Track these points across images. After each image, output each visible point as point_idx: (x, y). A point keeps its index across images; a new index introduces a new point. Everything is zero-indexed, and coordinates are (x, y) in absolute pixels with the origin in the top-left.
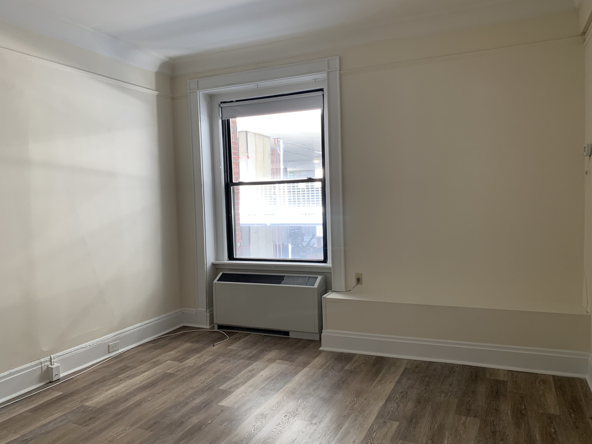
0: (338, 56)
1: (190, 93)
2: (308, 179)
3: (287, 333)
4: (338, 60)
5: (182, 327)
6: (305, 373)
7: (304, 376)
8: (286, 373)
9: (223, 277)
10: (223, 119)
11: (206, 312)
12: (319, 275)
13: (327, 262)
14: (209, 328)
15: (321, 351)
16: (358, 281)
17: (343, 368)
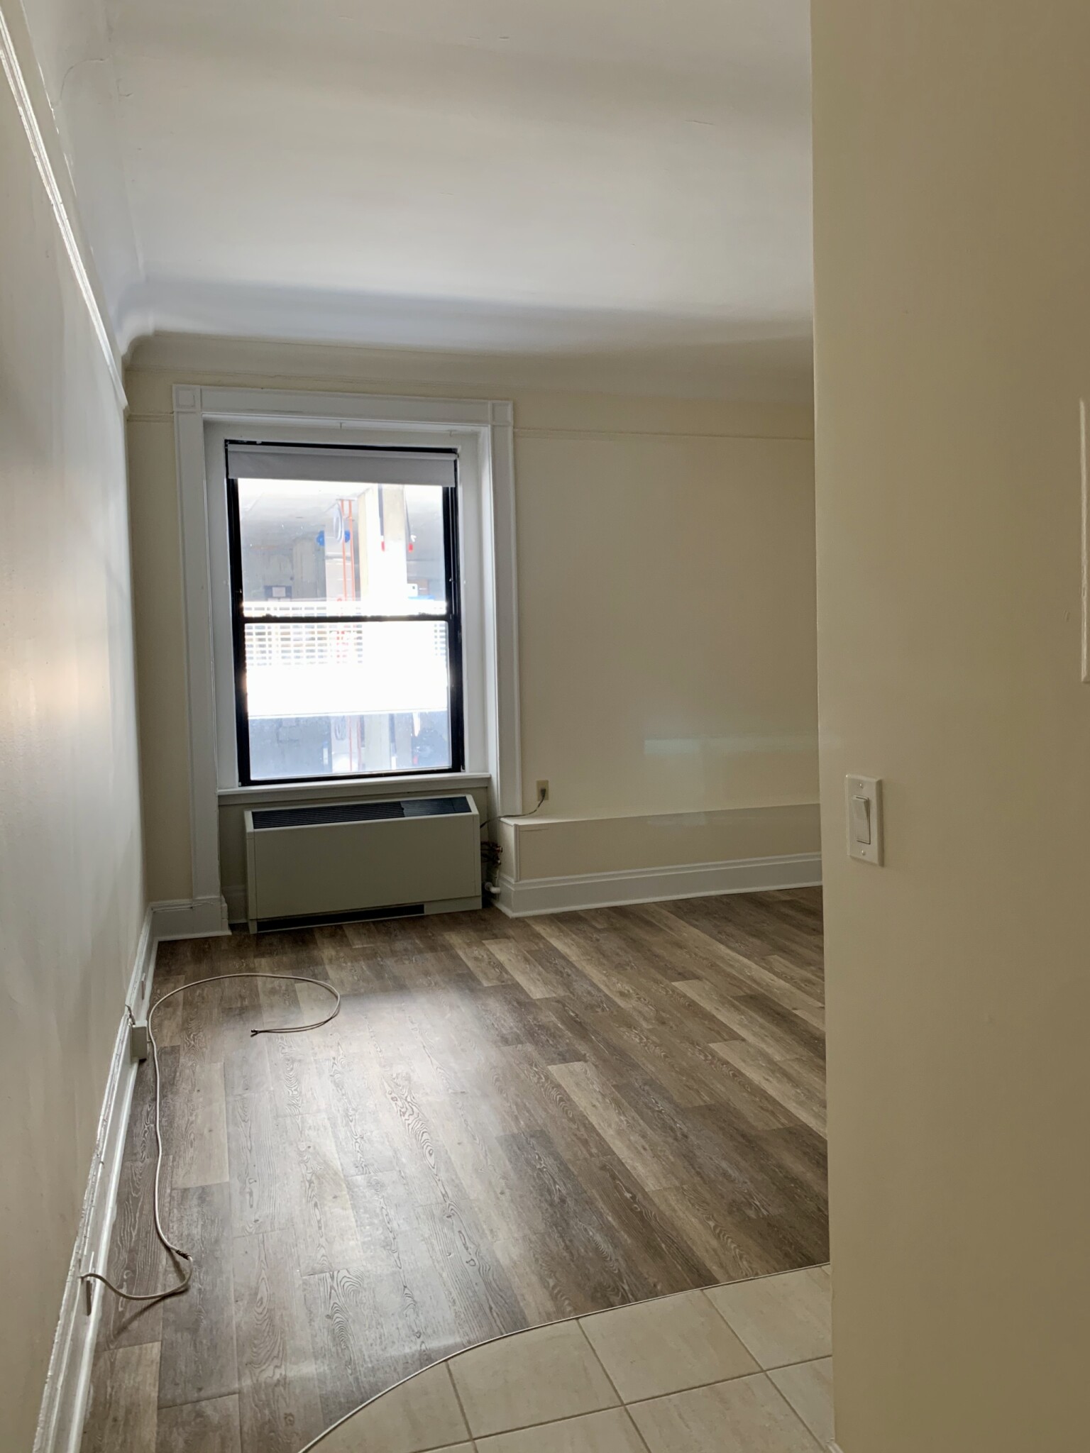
0: (512, 402)
1: (178, 412)
3: (419, 908)
4: (510, 408)
5: (161, 944)
6: (563, 944)
7: (569, 947)
8: (536, 950)
9: (260, 820)
10: (230, 477)
11: (221, 900)
12: (464, 793)
13: (464, 769)
14: (229, 933)
15: (517, 919)
16: (543, 793)
17: (594, 928)
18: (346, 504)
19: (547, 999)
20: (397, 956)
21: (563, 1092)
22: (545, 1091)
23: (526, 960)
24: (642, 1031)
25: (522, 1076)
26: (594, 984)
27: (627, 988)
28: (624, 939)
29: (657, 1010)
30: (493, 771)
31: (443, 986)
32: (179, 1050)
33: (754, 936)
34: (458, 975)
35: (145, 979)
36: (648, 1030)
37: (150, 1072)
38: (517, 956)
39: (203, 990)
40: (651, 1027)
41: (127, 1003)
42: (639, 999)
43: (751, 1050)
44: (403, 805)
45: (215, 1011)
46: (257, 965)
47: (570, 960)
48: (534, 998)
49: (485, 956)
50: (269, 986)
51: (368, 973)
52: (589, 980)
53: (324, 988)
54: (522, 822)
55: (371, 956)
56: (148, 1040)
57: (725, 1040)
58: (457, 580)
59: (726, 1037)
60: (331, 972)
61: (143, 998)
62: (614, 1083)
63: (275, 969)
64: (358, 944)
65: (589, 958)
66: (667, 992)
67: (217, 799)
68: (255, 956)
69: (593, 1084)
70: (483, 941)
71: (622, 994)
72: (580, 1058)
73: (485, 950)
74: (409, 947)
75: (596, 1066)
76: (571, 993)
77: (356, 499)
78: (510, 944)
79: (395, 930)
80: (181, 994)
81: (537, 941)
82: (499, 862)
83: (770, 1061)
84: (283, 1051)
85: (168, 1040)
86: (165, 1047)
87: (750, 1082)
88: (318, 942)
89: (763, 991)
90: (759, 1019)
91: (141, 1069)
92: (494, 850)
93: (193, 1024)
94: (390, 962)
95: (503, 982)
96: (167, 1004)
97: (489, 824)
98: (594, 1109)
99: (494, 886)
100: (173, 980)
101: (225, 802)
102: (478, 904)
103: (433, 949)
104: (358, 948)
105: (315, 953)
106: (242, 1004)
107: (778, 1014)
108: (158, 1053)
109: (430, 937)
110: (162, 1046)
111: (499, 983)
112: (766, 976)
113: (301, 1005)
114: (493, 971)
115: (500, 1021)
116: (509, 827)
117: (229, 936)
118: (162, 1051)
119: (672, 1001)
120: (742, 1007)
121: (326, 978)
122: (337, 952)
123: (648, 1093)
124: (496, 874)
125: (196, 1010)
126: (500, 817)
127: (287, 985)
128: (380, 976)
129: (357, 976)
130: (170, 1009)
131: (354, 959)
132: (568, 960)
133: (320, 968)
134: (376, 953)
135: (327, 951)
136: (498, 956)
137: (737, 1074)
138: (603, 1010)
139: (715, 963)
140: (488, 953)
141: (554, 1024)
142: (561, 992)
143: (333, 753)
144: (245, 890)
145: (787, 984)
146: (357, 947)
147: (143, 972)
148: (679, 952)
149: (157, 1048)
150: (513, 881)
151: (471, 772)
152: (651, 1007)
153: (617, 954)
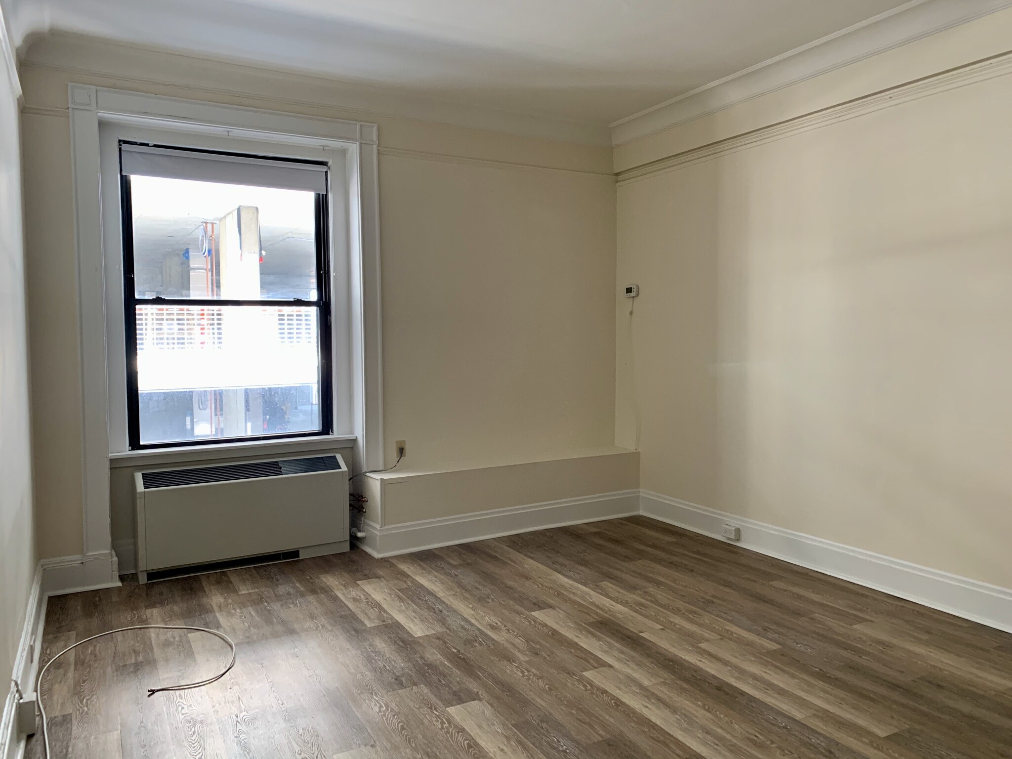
0: (377, 125)
1: (73, 109)
2: (295, 301)
3: (295, 554)
4: (375, 129)
5: (51, 599)
6: (426, 580)
7: (434, 583)
8: (406, 588)
9: (149, 480)
10: (123, 174)
11: (111, 555)
12: (333, 452)
13: (332, 432)
14: (120, 584)
15: (382, 559)
16: (401, 451)
17: (451, 564)
18: (209, 226)
19: (427, 636)
20: (281, 601)
21: (468, 737)
22: (451, 737)
23: (400, 598)
24: (520, 663)
25: (426, 721)
26: (465, 618)
27: (495, 620)
28: (479, 574)
29: (527, 641)
30: (359, 432)
31: (330, 628)
32: (71, 720)
33: (582, 565)
34: (341, 617)
35: (34, 642)
36: (525, 661)
37: (39, 749)
38: (390, 594)
39: (95, 646)
40: (527, 659)
41: (14, 677)
42: (508, 630)
43: (621, 677)
44: (280, 465)
45: (109, 670)
46: (149, 616)
47: (438, 596)
48: (416, 636)
49: (362, 597)
50: (162, 638)
51: (258, 619)
52: (460, 615)
53: (217, 637)
54: (387, 476)
55: (259, 601)
56: (37, 713)
57: (595, 668)
58: (327, 272)
59: (595, 665)
60: (222, 618)
61: (32, 662)
62: (513, 722)
63: (167, 620)
64: (243, 590)
65: (454, 593)
66: (530, 622)
67: (108, 463)
68: (147, 607)
69: (494, 725)
70: (357, 582)
71: (493, 627)
72: (475, 697)
73: (361, 590)
74: (291, 590)
75: (491, 705)
76: (447, 628)
77: (218, 222)
78: (382, 584)
79: (275, 575)
80: (73, 652)
81: (405, 579)
82: (364, 510)
83: (641, 686)
84: (183, 711)
85: (59, 707)
86: (55, 717)
87: (634, 712)
88: (205, 589)
89: (608, 616)
90: (616, 644)
91: (29, 747)
92: (360, 500)
93: (86, 686)
94: (276, 606)
95: (384, 621)
96: (58, 665)
97: (356, 479)
98: (502, 753)
99: (360, 531)
100: (63, 638)
101: (116, 465)
102: (346, 548)
103: (314, 592)
104: (244, 594)
105: (205, 600)
106: (136, 660)
107: (629, 638)
108: (48, 725)
109: (308, 580)
110: (53, 716)
111: (381, 623)
112: (606, 602)
113: (196, 656)
114: (372, 610)
115: (390, 662)
116: (375, 483)
117: (120, 587)
118: (52, 723)
119: (535, 630)
120: (598, 634)
121: (218, 626)
122: (225, 598)
123: (547, 731)
124: (361, 521)
125: (88, 669)
126: (366, 472)
127: (180, 636)
128: (268, 622)
129: (247, 622)
130: (61, 671)
131: (243, 605)
132: (436, 597)
133: (211, 616)
134: (262, 598)
135: (215, 598)
136: (374, 596)
137: (619, 703)
138: (480, 644)
139: (561, 592)
140: (364, 593)
141: (441, 662)
142: (439, 629)
143: (195, 420)
144: (135, 544)
145: (625, 608)
146: (243, 592)
147: (32, 634)
148: (527, 583)
149: (47, 718)
150: (378, 527)
151: (338, 435)
152: (521, 639)
153: (477, 588)
